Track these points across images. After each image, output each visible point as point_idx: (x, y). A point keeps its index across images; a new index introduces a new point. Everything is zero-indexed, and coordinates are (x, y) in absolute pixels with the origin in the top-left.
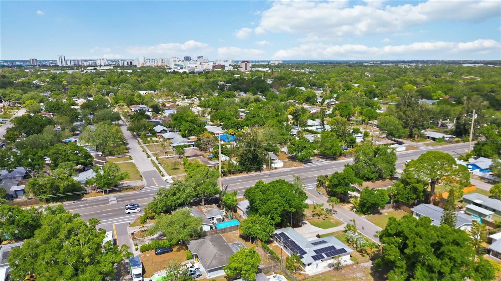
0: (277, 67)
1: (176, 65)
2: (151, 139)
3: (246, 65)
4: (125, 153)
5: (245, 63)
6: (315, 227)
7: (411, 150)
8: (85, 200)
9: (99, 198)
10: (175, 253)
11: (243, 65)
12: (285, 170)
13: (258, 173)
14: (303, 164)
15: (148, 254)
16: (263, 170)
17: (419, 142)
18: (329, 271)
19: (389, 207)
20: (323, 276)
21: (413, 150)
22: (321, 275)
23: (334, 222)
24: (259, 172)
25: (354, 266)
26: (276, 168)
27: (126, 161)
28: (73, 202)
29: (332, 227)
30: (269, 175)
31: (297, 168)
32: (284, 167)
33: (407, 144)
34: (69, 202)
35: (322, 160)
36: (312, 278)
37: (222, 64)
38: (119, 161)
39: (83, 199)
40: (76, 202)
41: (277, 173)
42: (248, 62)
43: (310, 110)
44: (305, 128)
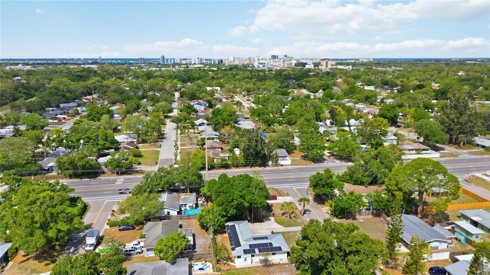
0: (361, 65)
1: (260, 64)
2: (188, 131)
3: (327, 62)
4: (158, 141)
5: (326, 61)
6: (277, 224)
7: (447, 157)
8: (100, 179)
9: (110, 178)
10: (136, 231)
11: (324, 63)
12: (291, 167)
13: (261, 168)
14: (313, 163)
15: (113, 229)
16: (268, 165)
17: (464, 149)
18: (258, 267)
19: (368, 214)
20: (248, 270)
21: (450, 157)
22: (247, 269)
23: (300, 222)
24: (264, 167)
25: (286, 266)
26: (282, 165)
27: (154, 149)
28: (89, 179)
29: (294, 226)
30: (271, 171)
31: (305, 166)
32: (292, 165)
33: (448, 150)
34: (86, 179)
35: (336, 161)
36: (237, 271)
37: (304, 61)
38: (148, 148)
39: (98, 178)
40: (92, 179)
41: (281, 170)
42: (329, 60)
43: (362, 110)
44: (342, 128)
